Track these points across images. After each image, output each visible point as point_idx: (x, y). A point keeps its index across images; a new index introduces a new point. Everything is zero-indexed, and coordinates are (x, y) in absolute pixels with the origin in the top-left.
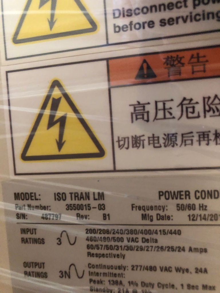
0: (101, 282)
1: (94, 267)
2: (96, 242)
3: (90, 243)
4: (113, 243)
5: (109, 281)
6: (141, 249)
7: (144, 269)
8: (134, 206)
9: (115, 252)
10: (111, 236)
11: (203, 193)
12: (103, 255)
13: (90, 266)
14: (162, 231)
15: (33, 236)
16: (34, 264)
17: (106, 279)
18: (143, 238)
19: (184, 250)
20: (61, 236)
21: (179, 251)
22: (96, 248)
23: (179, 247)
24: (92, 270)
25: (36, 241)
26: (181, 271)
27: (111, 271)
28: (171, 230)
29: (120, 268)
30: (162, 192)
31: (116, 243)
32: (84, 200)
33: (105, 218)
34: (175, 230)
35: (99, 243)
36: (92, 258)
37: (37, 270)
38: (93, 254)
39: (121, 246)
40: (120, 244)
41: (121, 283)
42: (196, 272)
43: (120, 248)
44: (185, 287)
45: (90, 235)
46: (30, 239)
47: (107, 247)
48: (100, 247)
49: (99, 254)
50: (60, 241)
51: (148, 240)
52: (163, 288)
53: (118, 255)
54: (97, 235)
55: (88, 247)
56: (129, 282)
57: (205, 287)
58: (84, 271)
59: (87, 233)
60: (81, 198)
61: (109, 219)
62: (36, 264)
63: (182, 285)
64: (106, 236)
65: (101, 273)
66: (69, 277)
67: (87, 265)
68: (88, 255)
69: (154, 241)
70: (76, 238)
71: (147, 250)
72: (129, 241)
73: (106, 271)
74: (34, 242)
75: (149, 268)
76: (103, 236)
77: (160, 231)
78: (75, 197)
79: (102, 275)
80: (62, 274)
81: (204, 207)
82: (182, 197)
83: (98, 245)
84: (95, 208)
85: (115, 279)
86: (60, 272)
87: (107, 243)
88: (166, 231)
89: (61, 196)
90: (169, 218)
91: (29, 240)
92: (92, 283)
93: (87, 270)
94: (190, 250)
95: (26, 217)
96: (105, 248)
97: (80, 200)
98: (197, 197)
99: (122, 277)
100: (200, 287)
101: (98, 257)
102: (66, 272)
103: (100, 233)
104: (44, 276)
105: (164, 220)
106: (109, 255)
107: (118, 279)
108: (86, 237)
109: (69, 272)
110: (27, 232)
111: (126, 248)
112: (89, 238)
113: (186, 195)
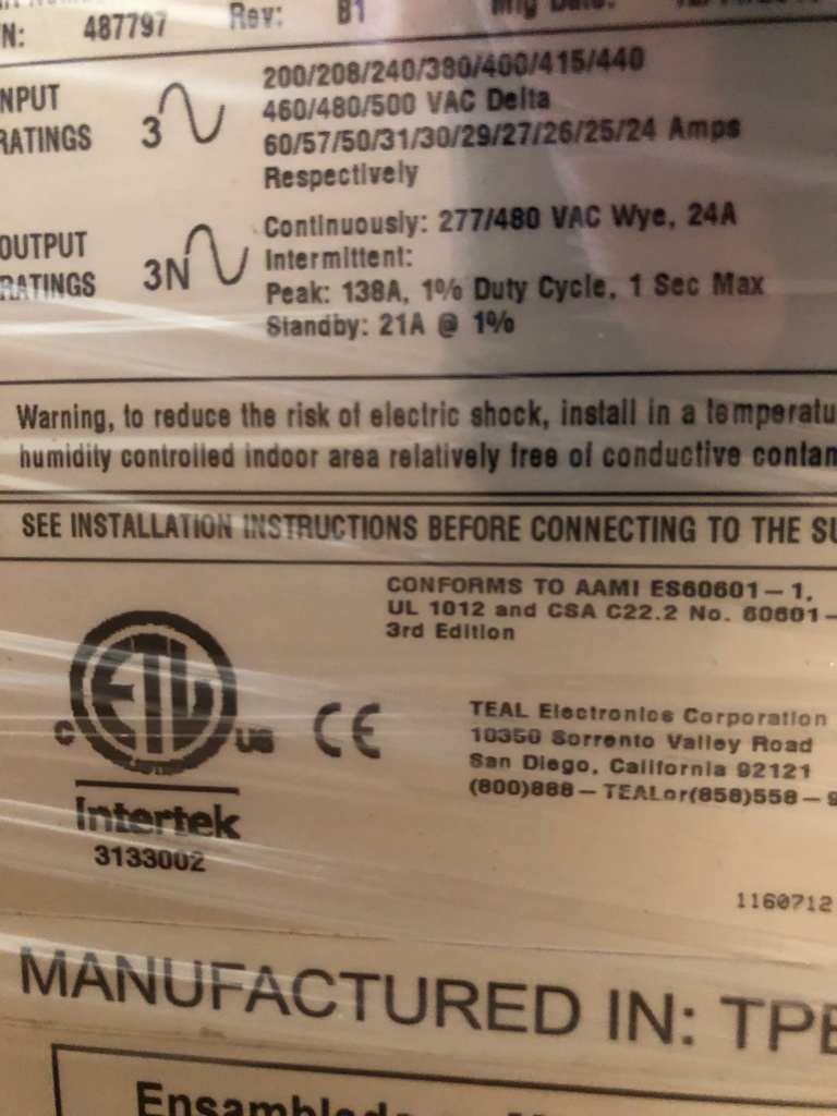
0: (315, 296)
1: (286, 228)
2: (305, 121)
3: (278, 127)
4: (370, 123)
5: (348, 286)
6: (481, 136)
7: (492, 222)
9: (378, 158)
10: (363, 90)
12: (330, 173)
13: (273, 226)
14: (569, 57)
15: (48, 118)
16: (41, 241)
17: (332, 279)
18: (492, 91)
19: (649, 129)
20: (161, 109)
21: (632, 138)
22: (302, 146)
23: (634, 121)
24: (280, 245)
25: (53, 139)
26: (637, 221)
27: (355, 241)
28: (606, 52)
29: (392, 224)
31: (387, 121)
33: (344, 15)
34: (622, 51)
35: (317, 123)
36: (283, 190)
37: (56, 264)
38: (288, 175)
39: (403, 133)
40: (396, 122)
41: (394, 290)
42: (693, 222)
43: (398, 140)
44: (648, 286)
45: (279, 94)
46: (29, 130)
47: (348, 141)
48: (318, 140)
49: (313, 173)
50: (154, 130)
51: (511, 96)
52: (560, 299)
53: (389, 170)
54: (312, 93)
55: (271, 145)
56: (427, 284)
57: (723, 282)
58: (246, 250)
59: (268, 85)
61: (362, 19)
62: (52, 241)
63: (636, 279)
64: (346, 90)
65: (315, 255)
66: (185, 284)
67: (261, 227)
68: (268, 177)
69: (536, 100)
70: (222, 109)
71: (508, 142)
72: (434, 110)
73: (336, 243)
74: (45, 145)
75: (509, 218)
76: (331, 92)
77: (563, 56)
79: (319, 261)
80: (155, 273)
83: (311, 134)
85: (369, 275)
86: (149, 264)
87: (347, 123)
88: (586, 57)
91: (24, 137)
92: (277, 298)
93: (260, 245)
94: (677, 128)
95: (19, 38)
96: (340, 144)
99: (401, 263)
100: (706, 285)
101: (309, 186)
102: (171, 263)
103: (322, 82)
104: (85, 285)
105: (577, 6)
106: (351, 176)
107: (384, 274)
108: (262, 106)
109: (186, 262)
110: (20, 100)
111: (422, 137)
112: (276, 109)
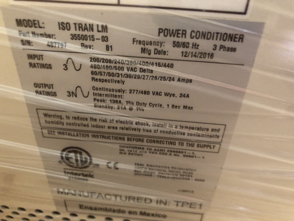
0: (104, 101)
1: (97, 89)
2: (100, 69)
3: (94, 70)
4: (114, 71)
5: (111, 100)
6: (138, 77)
7: (140, 93)
8: (135, 40)
9: (116, 78)
10: (113, 65)
11: (198, 34)
12: (106, 80)
13: (94, 88)
14: (157, 64)
15: (41, 62)
16: (43, 85)
17: (108, 99)
18: (140, 69)
19: (173, 80)
20: (67, 63)
21: (169, 81)
22: (99, 74)
23: (170, 78)
24: (96, 92)
25: (43, 66)
26: (169, 95)
27: (112, 93)
28: (165, 64)
29: (119, 91)
30: (162, 29)
31: (117, 71)
32: (88, 31)
33: (108, 49)
34: (169, 64)
35: (102, 70)
36: (96, 82)
37: (47, 89)
38: (97, 79)
39: (122, 74)
40: (120, 72)
41: (120, 102)
42: (180, 97)
43: (120, 76)
44: (170, 106)
45: (93, 63)
46: (38, 64)
47: (109, 74)
48: (103, 74)
49: (102, 79)
50: (66, 66)
51: (145, 70)
52: (153, 107)
53: (118, 81)
54: (101, 64)
55: (92, 73)
56: (127, 102)
57: (185, 107)
58: (89, 92)
59: (91, 61)
60: (85, 29)
61: (112, 50)
62: (46, 85)
63: (168, 105)
64: (109, 64)
65: (103, 95)
66: (76, 96)
67: (92, 88)
68: (92, 79)
69: (150, 71)
70: (81, 64)
71: (143, 79)
72: (128, 71)
73: (108, 93)
74: (42, 67)
75: (143, 92)
76: (105, 64)
77: (156, 63)
78: (79, 27)
79: (104, 96)
80: (69, 93)
81: (196, 46)
82: (179, 35)
83: (101, 72)
84: (99, 39)
85: (115, 99)
86: (68, 92)
87: (109, 71)
88: (161, 64)
89: (65, 26)
90: (164, 53)
91: (36, 65)
92: (96, 101)
93: (92, 92)
94: (179, 80)
95: (31, 44)
96: (108, 75)
97: (84, 30)
98: (192, 36)
99: (121, 98)
100: (182, 107)
101: (101, 82)
102: (72, 92)
103: (103, 62)
104: (54, 94)
105: (160, 54)
106: (111, 81)
107: (118, 99)
108: (90, 65)
109: (76, 93)
110: (34, 58)
111: (126, 76)
112: (93, 66)
113: (183, 34)
